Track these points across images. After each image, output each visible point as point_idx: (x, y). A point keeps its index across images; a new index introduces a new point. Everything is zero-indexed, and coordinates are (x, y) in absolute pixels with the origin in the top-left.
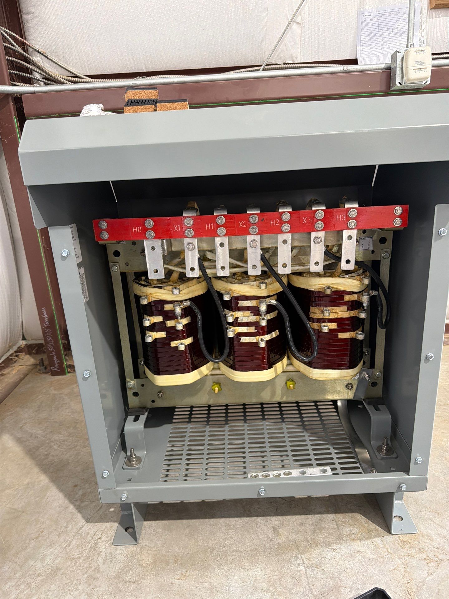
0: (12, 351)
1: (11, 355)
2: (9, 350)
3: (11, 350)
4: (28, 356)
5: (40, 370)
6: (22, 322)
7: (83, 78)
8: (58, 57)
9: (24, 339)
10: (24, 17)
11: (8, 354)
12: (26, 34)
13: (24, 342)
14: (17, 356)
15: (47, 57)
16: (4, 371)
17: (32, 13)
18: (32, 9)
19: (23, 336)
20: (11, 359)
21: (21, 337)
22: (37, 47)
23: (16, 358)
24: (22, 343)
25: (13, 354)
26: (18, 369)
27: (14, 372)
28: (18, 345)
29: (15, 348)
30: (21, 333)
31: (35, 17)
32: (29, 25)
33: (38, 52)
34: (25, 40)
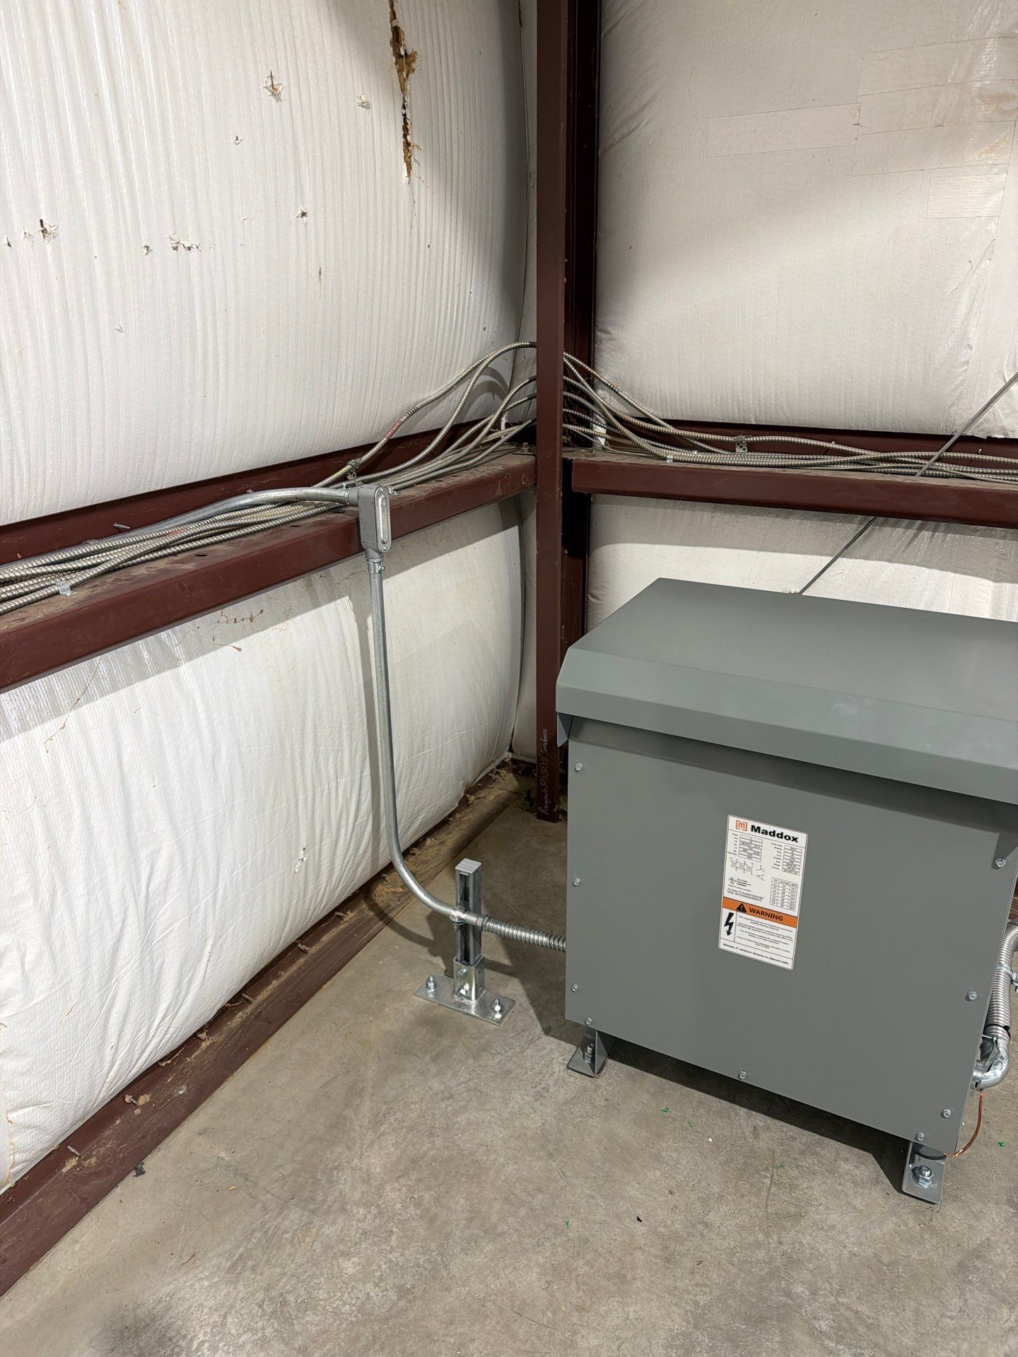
0: (493, 766)
1: (491, 772)
2: (490, 765)
3: (492, 764)
4: (511, 775)
5: (524, 805)
6: (514, 729)
7: (661, 425)
8: (633, 393)
9: (511, 750)
10: (598, 333)
11: (488, 770)
12: (596, 355)
13: (510, 755)
14: (498, 773)
15: (617, 393)
16: (480, 794)
17: (610, 333)
18: (610, 329)
19: (511, 747)
20: (491, 776)
21: (508, 747)
22: (605, 378)
23: (497, 776)
24: (508, 756)
25: (494, 769)
26: (496, 793)
27: (491, 798)
28: (502, 758)
29: (498, 762)
30: (509, 743)
31: (612, 339)
32: (601, 347)
33: (607, 385)
34: (593, 369)
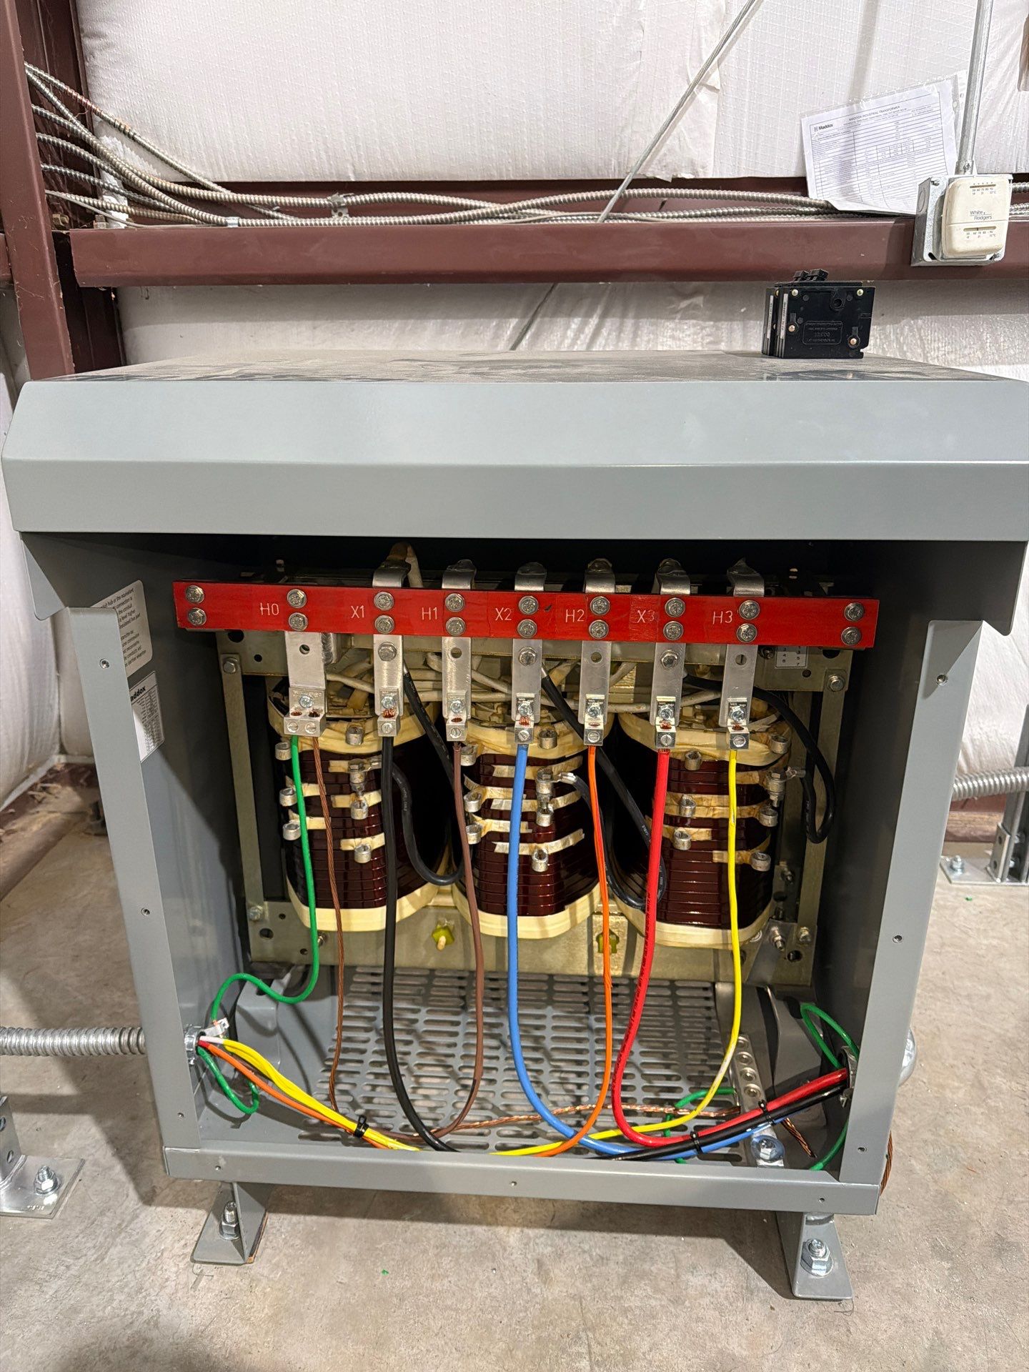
0: (34, 779)
1: (31, 788)
2: (27, 777)
3: (32, 776)
4: (69, 789)
5: (91, 827)
6: (59, 716)
7: (212, 190)
8: (158, 138)
9: (63, 751)
10: (87, 42)
11: (25, 786)
12: (89, 81)
13: (63, 759)
14: (44, 789)
15: (133, 139)
16: (14, 824)
17: (104, 36)
18: (103, 28)
19: (62, 746)
20: (33, 796)
21: (57, 747)
22: (110, 114)
23: (43, 794)
24: (58, 760)
25: (36, 784)
26: (45, 820)
27: (35, 828)
28: (49, 765)
29: (42, 772)
30: (57, 740)
31: (109, 46)
32: (95, 63)
33: (114, 125)
34: (88, 98)
